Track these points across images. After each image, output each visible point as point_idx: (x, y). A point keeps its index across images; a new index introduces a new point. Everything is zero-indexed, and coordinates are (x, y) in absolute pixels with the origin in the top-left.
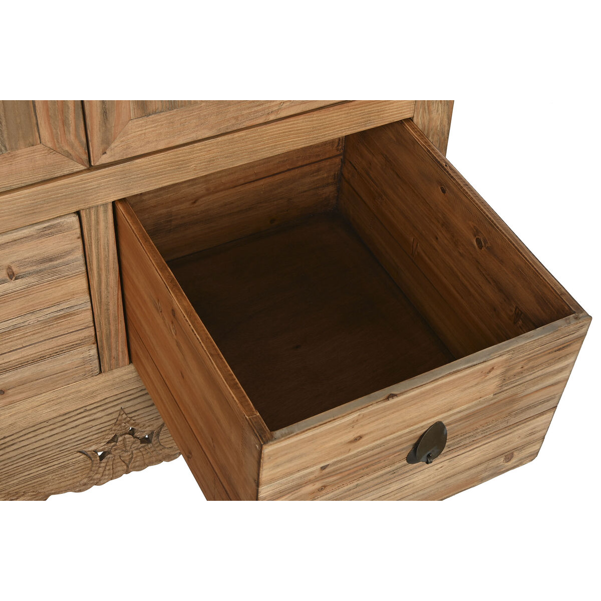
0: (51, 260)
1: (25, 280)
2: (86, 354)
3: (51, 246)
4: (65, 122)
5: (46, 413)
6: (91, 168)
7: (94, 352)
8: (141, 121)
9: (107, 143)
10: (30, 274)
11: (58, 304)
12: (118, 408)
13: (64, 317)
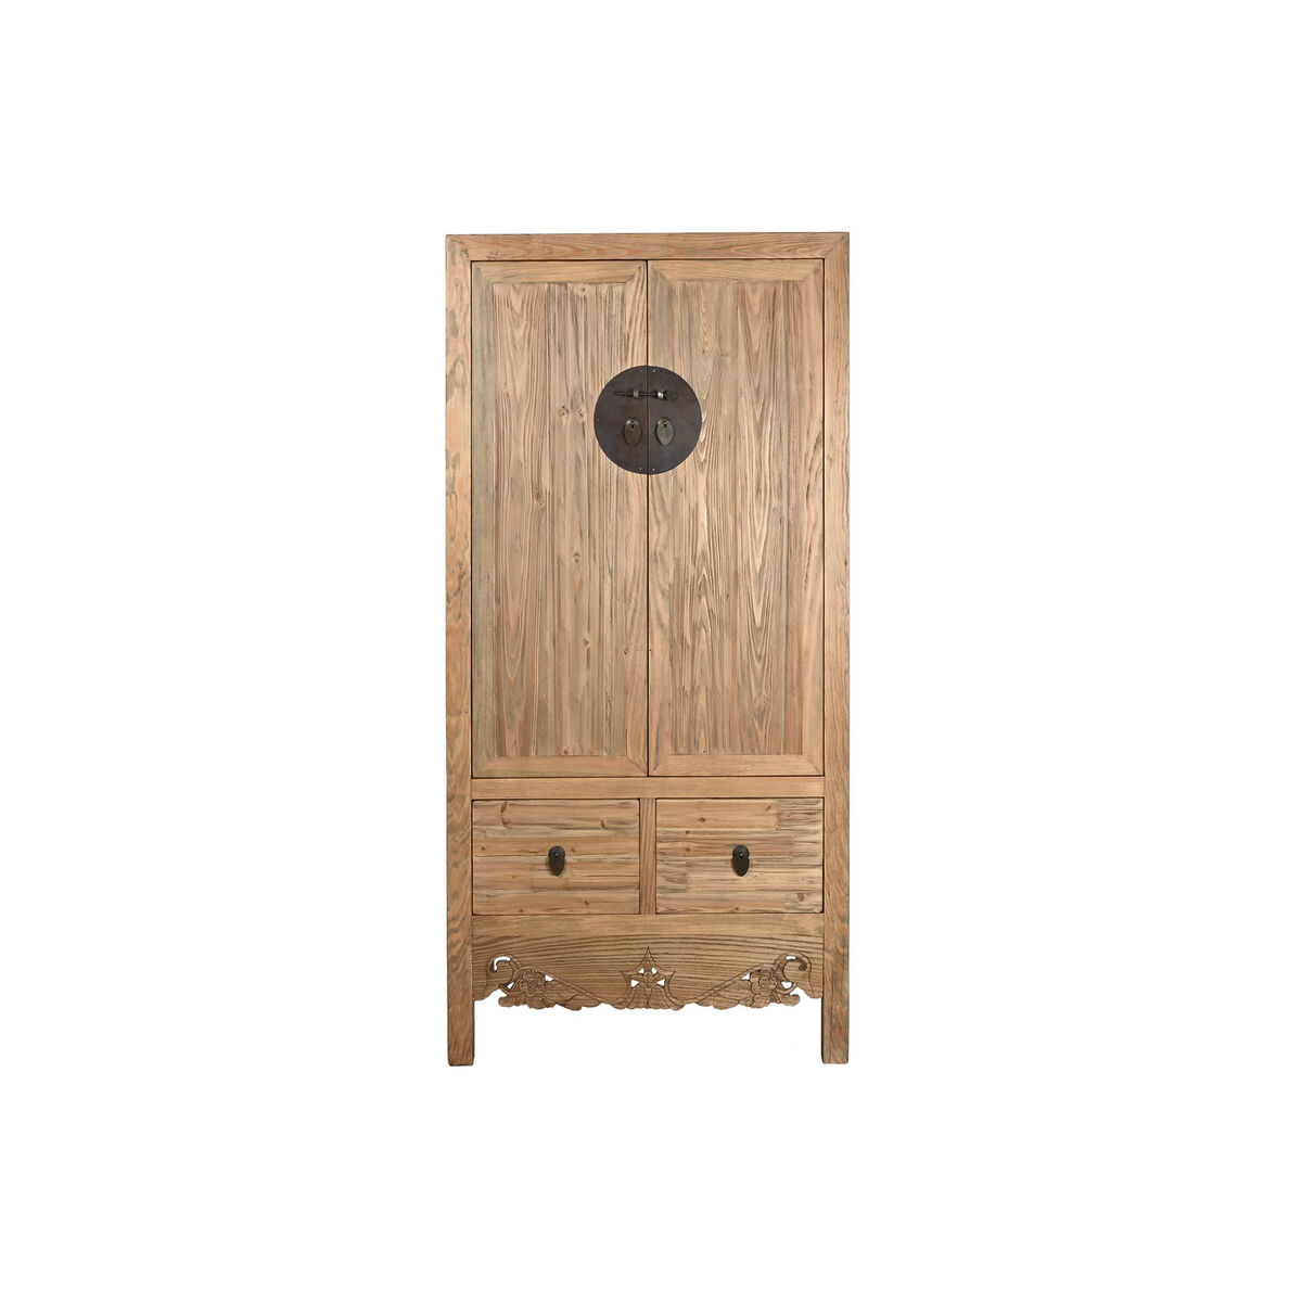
0: (623, 823)
1: (610, 832)
2: (633, 895)
3: (623, 814)
4: (639, 746)
5: (607, 931)
6: (648, 776)
7: (637, 895)
8: (674, 757)
9: (657, 764)
10: (613, 829)
11: (623, 853)
12: (646, 946)
13: (624, 863)
